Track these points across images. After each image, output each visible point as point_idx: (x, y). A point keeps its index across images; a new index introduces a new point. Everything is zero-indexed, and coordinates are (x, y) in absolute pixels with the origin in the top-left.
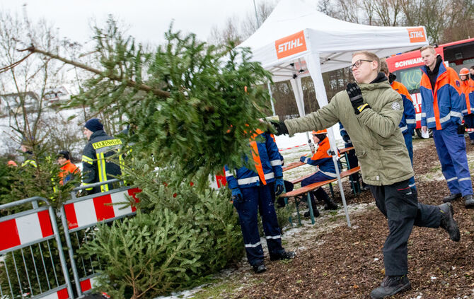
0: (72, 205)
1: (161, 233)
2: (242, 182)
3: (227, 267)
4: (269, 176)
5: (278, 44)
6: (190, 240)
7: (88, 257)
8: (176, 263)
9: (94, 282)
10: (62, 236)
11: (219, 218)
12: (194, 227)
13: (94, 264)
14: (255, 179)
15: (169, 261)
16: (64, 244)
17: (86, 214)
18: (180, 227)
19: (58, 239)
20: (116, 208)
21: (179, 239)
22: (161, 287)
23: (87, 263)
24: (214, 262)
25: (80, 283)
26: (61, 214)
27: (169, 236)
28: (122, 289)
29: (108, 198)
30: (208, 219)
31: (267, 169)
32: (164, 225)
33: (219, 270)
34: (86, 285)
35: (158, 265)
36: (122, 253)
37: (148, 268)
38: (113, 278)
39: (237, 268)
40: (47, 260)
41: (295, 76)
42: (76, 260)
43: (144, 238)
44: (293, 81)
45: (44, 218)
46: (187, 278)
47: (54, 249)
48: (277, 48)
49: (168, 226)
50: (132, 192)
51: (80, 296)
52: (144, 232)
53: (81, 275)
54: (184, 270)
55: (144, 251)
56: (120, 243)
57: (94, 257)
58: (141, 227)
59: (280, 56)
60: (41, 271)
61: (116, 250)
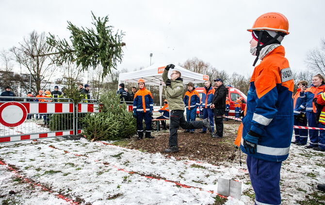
0: (80, 104)
1: (108, 120)
2: (138, 110)
3: (126, 137)
4: (148, 110)
5: (159, 68)
6: (117, 124)
7: (82, 123)
8: (110, 130)
9: (82, 131)
10: (75, 114)
11: (128, 119)
12: (119, 121)
13: (83, 125)
14: (142, 110)
15: (108, 129)
16: (75, 116)
17: (84, 108)
18: (114, 119)
19: (74, 114)
20: (94, 109)
21: (113, 123)
22: (104, 137)
23: (81, 124)
24: (123, 134)
25: (78, 131)
26: (77, 106)
27: (110, 121)
28: (91, 135)
29: (92, 105)
30: (124, 119)
31: (147, 107)
32: (109, 117)
33: (124, 137)
34: (79, 132)
35: (105, 130)
36: (94, 123)
37: (101, 130)
38: (88, 131)
39: (130, 138)
40: (69, 120)
41: (161, 84)
42: (78, 123)
43: (102, 120)
44: (160, 86)
45: (71, 106)
46: (113, 136)
47: (72, 117)
48: (158, 70)
49: (110, 118)
50: (101, 105)
51: (77, 135)
52: (102, 118)
53: (78, 128)
54: (112, 133)
55: (101, 124)
56: (93, 119)
57: (84, 123)
58: (102, 116)
59: (159, 73)
60: (66, 124)
61: (92, 121)
